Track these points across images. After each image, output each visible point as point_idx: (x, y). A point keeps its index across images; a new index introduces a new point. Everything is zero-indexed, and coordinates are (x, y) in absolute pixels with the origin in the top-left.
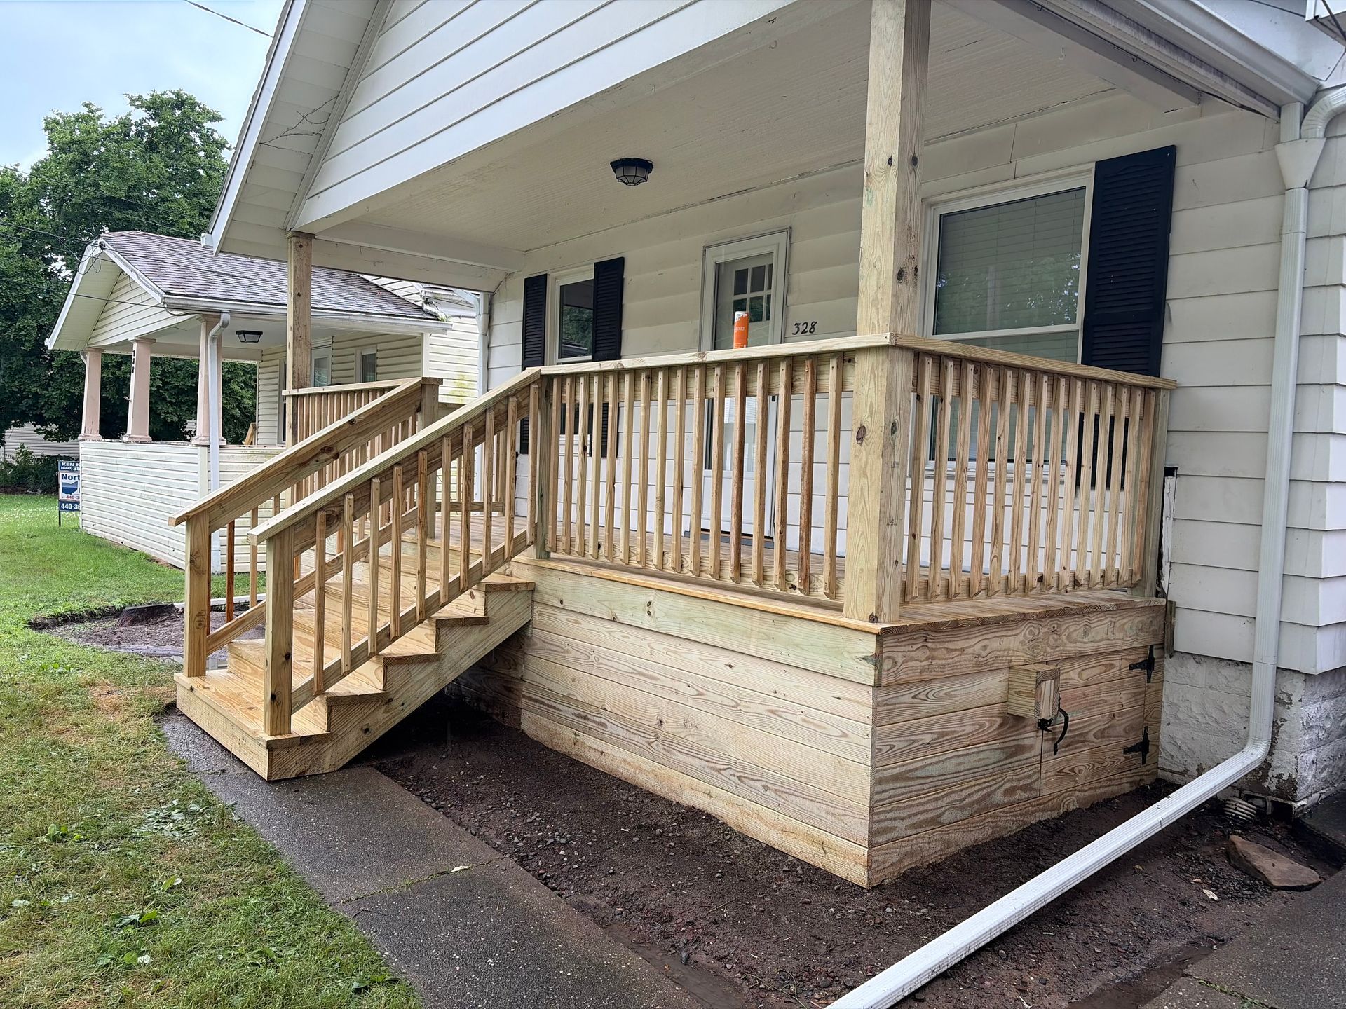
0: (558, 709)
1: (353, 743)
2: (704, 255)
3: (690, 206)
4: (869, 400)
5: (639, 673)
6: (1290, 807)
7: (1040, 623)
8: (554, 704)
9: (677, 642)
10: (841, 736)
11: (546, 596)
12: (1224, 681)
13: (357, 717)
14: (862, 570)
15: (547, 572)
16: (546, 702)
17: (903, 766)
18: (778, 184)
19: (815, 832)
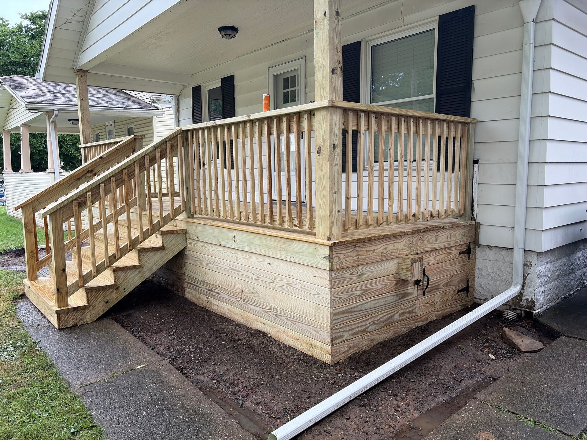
0: (200, 287)
1: (101, 308)
2: (268, 72)
3: (261, 49)
4: (322, 134)
5: (232, 269)
6: (532, 313)
7: (413, 236)
8: (198, 285)
9: (247, 254)
10: (317, 294)
11: (191, 235)
12: (502, 257)
13: (101, 296)
14: (323, 216)
15: (191, 224)
16: (195, 284)
17: (347, 306)
18: (299, 36)
19: (308, 339)
